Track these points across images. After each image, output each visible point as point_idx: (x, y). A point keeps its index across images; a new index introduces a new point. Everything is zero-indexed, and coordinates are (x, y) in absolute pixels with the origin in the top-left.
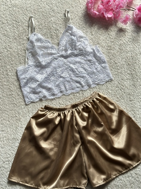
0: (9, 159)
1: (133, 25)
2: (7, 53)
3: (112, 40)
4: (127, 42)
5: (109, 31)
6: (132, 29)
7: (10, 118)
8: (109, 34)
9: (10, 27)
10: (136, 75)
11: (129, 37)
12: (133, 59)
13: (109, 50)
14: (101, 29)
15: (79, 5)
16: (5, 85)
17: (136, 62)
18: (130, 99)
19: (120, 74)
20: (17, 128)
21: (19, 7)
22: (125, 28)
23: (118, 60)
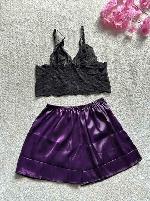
0: (20, 131)
1: (138, 35)
2: (30, 46)
3: (119, 45)
4: (132, 48)
5: (118, 37)
6: (137, 38)
7: (26, 98)
8: (117, 40)
9: (36, 25)
10: (136, 76)
11: (133, 44)
12: (135, 62)
13: (116, 52)
14: (111, 35)
15: (95, 15)
16: (25, 71)
17: (137, 65)
18: (129, 95)
19: (123, 73)
20: (30, 107)
21: (45, 11)
22: (131, 36)
23: (123, 61)
